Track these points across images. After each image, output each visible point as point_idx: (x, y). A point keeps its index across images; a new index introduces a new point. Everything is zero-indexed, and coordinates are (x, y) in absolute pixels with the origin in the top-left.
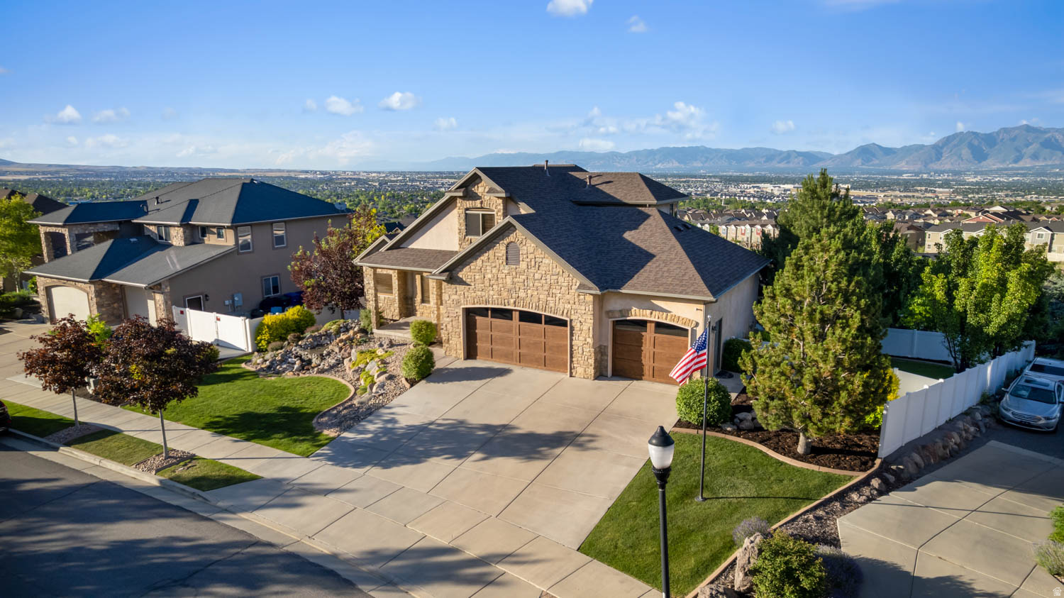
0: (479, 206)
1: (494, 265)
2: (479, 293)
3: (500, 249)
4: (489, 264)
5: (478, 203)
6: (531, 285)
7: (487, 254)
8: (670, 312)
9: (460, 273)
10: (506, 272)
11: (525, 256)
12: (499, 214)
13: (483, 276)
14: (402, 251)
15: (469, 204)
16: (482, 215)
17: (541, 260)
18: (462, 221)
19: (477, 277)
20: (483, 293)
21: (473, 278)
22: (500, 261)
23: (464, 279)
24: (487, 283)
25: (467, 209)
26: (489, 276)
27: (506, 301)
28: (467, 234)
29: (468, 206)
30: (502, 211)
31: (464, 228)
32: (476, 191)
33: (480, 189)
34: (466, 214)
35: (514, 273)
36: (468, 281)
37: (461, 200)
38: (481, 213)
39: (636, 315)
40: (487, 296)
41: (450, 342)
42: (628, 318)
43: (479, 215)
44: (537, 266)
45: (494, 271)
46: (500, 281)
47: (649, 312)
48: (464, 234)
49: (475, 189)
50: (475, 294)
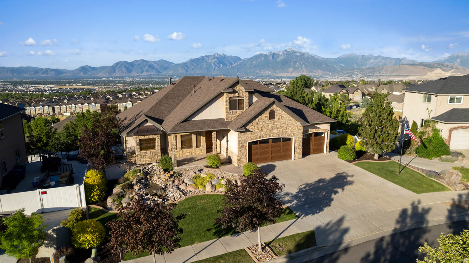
0: (237, 96)
1: (264, 120)
2: (257, 134)
3: (267, 113)
4: (262, 120)
5: (237, 95)
6: (280, 126)
7: (261, 116)
8: (320, 128)
9: (247, 127)
10: (269, 123)
11: (277, 115)
12: (247, 99)
13: (258, 126)
14: (190, 122)
15: (232, 95)
16: (238, 100)
17: (284, 116)
18: (228, 104)
19: (255, 127)
20: (258, 134)
21: (254, 128)
22: (267, 119)
23: (249, 129)
24: (260, 129)
25: (230, 98)
26: (261, 126)
27: (269, 135)
28: (230, 109)
29: (231, 96)
30: (248, 97)
31: (229, 107)
32: (235, 89)
33: (237, 88)
34: (230, 100)
35: (272, 123)
36: (251, 130)
37: (227, 94)
38: (237, 99)
39: (310, 131)
40: (260, 135)
41: (241, 160)
42: (309, 133)
43: (236, 100)
44: (282, 118)
45: (264, 123)
46: (266, 127)
47: (315, 129)
48: (229, 110)
49: (235, 88)
50: (254, 135)
